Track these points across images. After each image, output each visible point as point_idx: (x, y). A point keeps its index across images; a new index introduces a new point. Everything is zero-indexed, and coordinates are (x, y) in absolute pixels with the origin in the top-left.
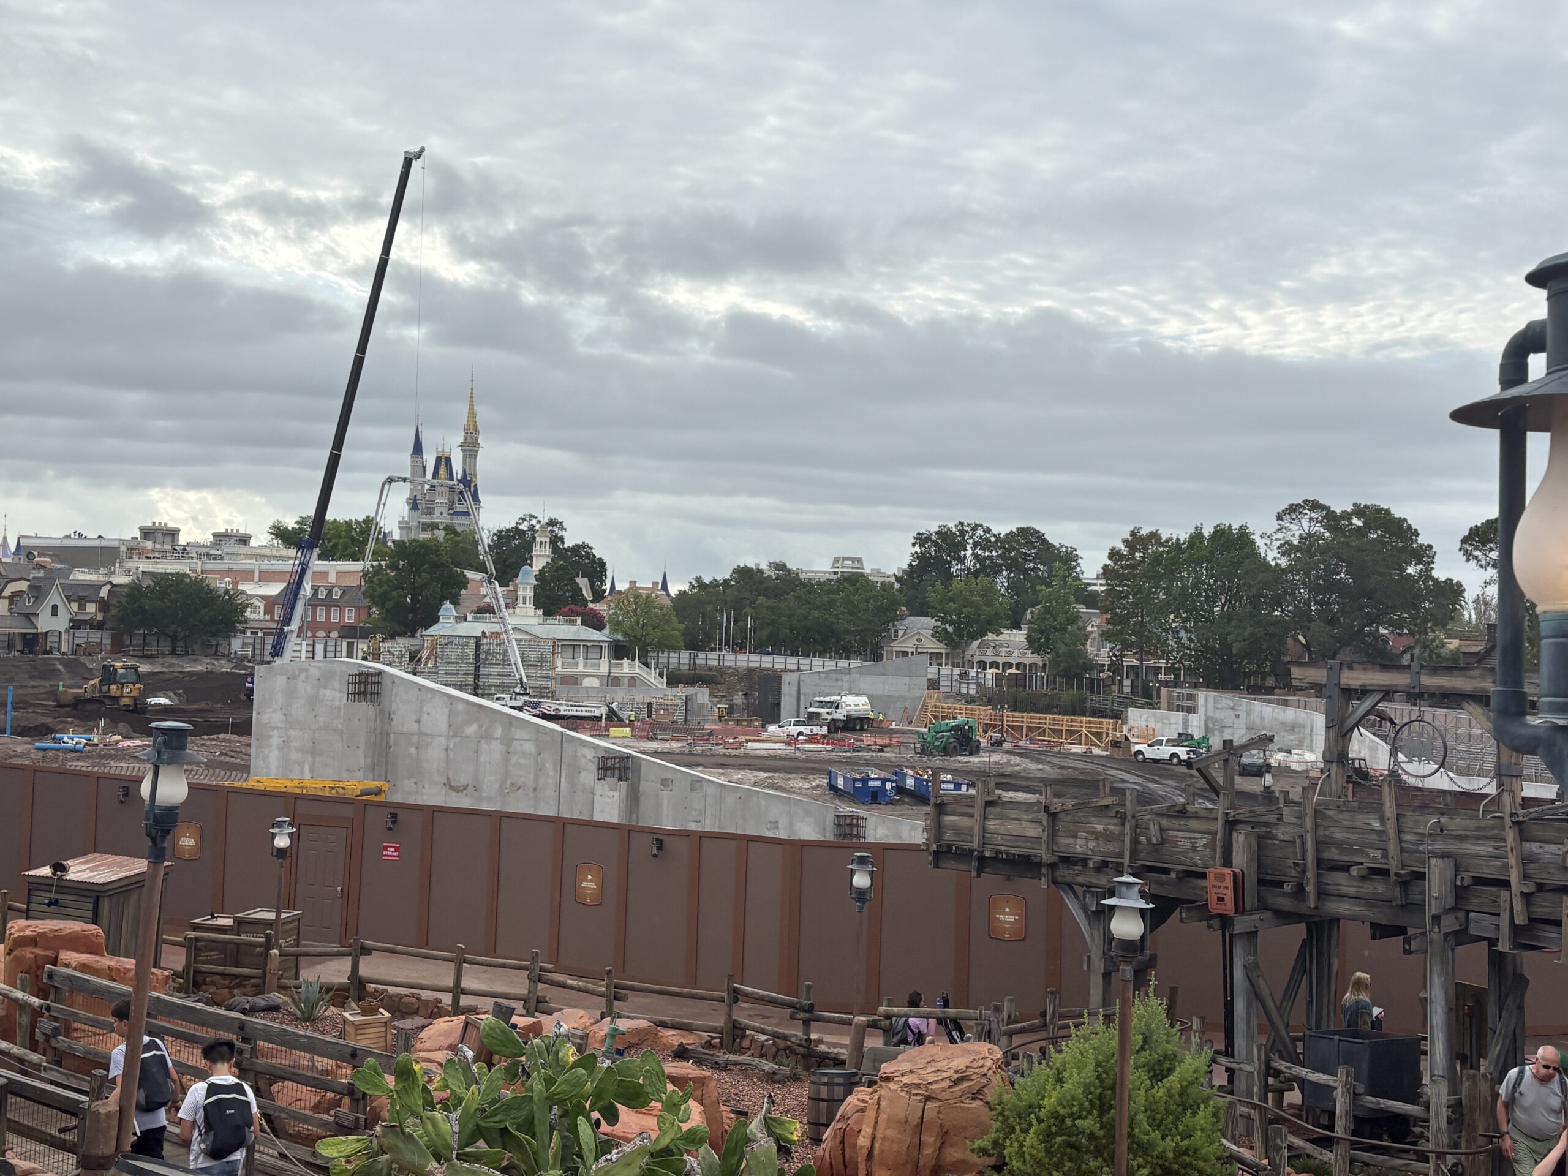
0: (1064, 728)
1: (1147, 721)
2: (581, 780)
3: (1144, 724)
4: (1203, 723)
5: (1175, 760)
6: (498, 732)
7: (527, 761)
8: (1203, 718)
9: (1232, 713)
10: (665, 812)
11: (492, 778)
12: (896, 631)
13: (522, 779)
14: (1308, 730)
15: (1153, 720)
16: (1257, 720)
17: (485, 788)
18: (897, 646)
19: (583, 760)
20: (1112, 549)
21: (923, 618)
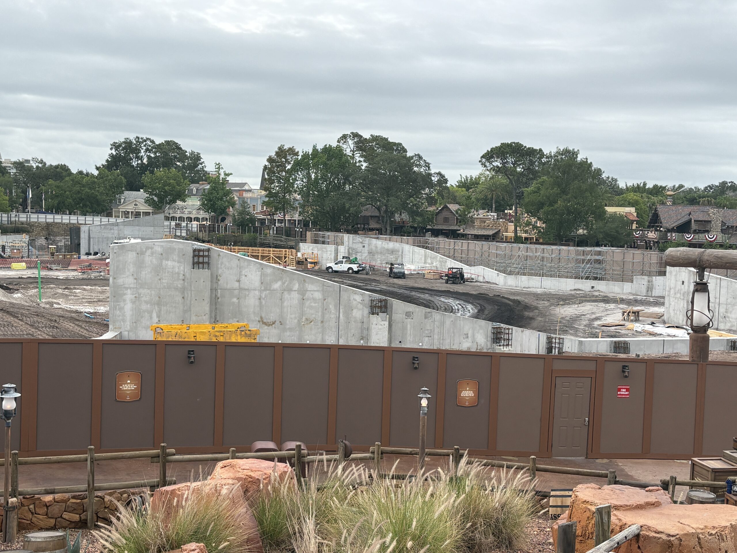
0: (260, 254)
1: (312, 250)
2: (353, 314)
3: (310, 252)
4: (346, 251)
5: (351, 271)
6: (296, 287)
7: (316, 304)
8: (347, 248)
9: (361, 245)
10: (409, 332)
11: (293, 316)
12: (120, 200)
13: (314, 316)
14: (400, 253)
15: (316, 249)
16: (374, 248)
17: (288, 322)
18: (122, 208)
19: (354, 302)
20: (270, 157)
21: (134, 192)
